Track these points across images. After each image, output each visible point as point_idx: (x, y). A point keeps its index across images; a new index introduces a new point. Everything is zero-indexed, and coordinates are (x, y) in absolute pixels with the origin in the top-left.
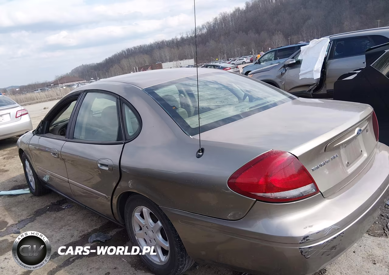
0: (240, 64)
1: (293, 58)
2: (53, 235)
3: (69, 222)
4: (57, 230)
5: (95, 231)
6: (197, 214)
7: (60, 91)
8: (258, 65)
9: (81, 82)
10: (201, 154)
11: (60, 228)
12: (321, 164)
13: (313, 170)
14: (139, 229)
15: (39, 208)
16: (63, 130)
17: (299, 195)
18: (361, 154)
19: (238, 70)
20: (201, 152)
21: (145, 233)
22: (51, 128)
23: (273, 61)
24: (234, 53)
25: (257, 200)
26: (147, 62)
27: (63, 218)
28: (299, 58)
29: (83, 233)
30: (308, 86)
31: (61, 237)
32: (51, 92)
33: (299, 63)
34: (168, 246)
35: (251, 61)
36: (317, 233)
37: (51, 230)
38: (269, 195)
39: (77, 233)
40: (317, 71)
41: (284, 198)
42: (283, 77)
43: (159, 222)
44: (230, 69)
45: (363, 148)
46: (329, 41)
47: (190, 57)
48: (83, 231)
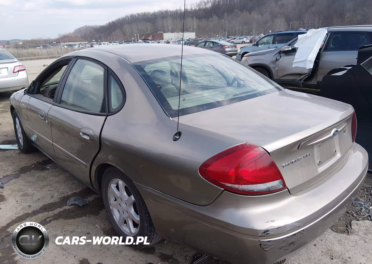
0: (240, 43)
1: (289, 45)
2: (34, 194)
3: (51, 183)
4: (39, 190)
5: (75, 194)
6: (167, 194)
7: (61, 50)
8: (256, 47)
9: (82, 43)
10: (178, 137)
11: (42, 188)
12: (292, 162)
13: (283, 166)
14: (114, 199)
15: (25, 166)
16: (53, 93)
17: (267, 189)
18: (334, 154)
19: (236, 49)
20: (178, 135)
21: (119, 204)
22: (41, 89)
23: (271, 45)
24: (235, 31)
25: (225, 190)
26: (149, 31)
27: (46, 177)
28: (296, 46)
29: (63, 195)
30: (300, 75)
31: (42, 196)
32: (52, 49)
33: (294, 50)
34: (139, 220)
35: (251, 42)
36: (277, 228)
37: (33, 189)
38: (236, 186)
39: (57, 195)
40: (310, 61)
41: (252, 191)
42: (278, 63)
43: (132, 196)
44: (229, 47)
45: (337, 148)
46: (327, 32)
47: (191, 30)
48: (63, 193)
